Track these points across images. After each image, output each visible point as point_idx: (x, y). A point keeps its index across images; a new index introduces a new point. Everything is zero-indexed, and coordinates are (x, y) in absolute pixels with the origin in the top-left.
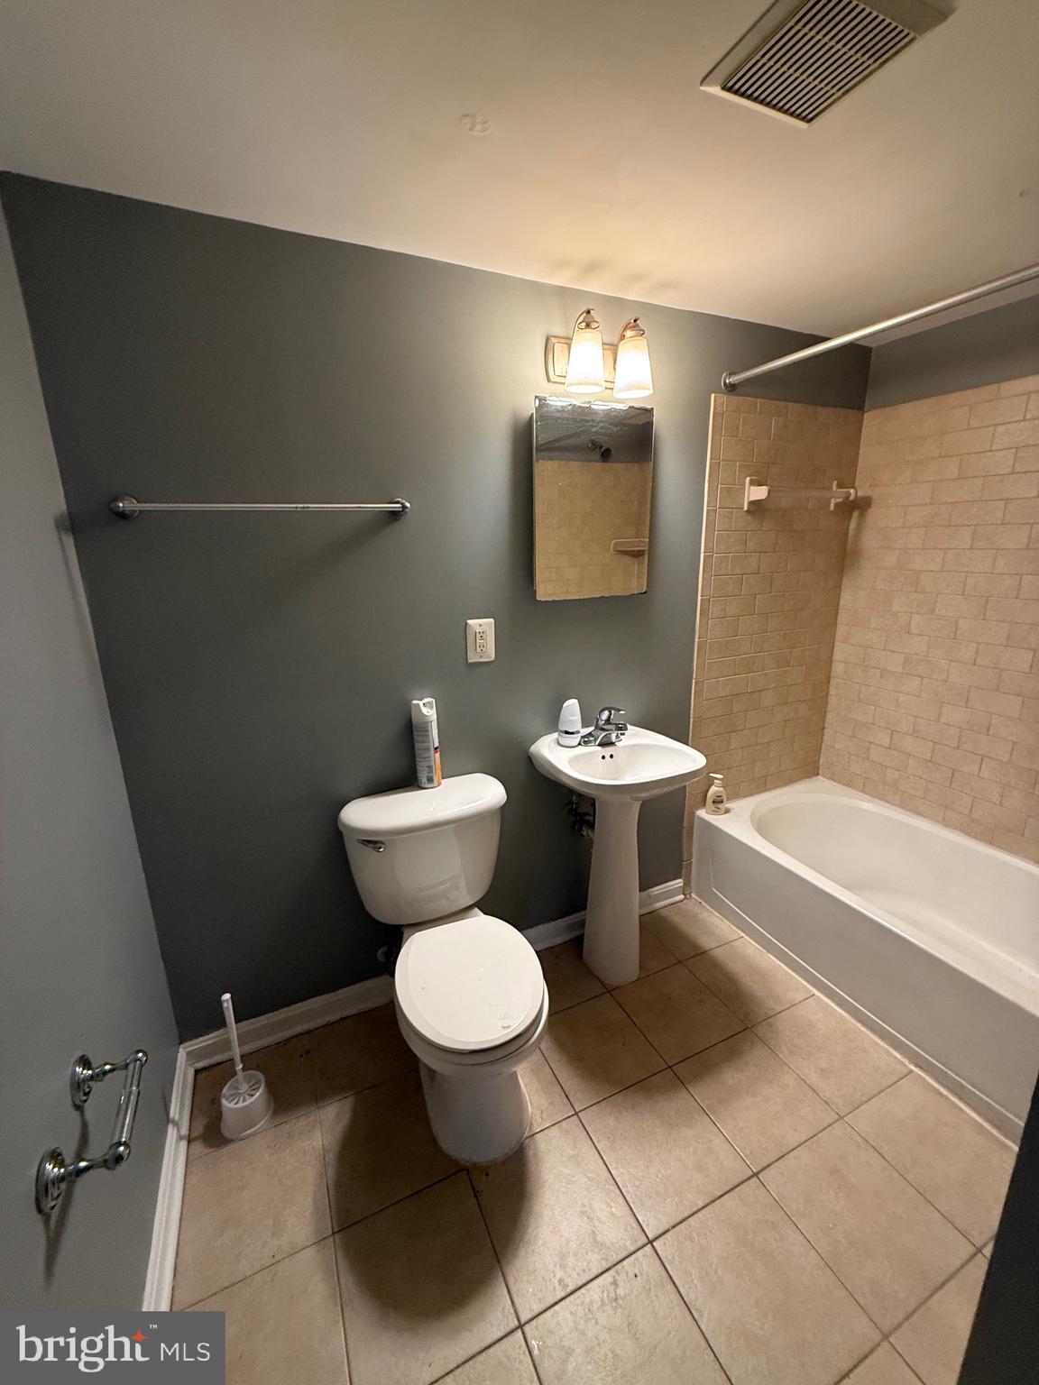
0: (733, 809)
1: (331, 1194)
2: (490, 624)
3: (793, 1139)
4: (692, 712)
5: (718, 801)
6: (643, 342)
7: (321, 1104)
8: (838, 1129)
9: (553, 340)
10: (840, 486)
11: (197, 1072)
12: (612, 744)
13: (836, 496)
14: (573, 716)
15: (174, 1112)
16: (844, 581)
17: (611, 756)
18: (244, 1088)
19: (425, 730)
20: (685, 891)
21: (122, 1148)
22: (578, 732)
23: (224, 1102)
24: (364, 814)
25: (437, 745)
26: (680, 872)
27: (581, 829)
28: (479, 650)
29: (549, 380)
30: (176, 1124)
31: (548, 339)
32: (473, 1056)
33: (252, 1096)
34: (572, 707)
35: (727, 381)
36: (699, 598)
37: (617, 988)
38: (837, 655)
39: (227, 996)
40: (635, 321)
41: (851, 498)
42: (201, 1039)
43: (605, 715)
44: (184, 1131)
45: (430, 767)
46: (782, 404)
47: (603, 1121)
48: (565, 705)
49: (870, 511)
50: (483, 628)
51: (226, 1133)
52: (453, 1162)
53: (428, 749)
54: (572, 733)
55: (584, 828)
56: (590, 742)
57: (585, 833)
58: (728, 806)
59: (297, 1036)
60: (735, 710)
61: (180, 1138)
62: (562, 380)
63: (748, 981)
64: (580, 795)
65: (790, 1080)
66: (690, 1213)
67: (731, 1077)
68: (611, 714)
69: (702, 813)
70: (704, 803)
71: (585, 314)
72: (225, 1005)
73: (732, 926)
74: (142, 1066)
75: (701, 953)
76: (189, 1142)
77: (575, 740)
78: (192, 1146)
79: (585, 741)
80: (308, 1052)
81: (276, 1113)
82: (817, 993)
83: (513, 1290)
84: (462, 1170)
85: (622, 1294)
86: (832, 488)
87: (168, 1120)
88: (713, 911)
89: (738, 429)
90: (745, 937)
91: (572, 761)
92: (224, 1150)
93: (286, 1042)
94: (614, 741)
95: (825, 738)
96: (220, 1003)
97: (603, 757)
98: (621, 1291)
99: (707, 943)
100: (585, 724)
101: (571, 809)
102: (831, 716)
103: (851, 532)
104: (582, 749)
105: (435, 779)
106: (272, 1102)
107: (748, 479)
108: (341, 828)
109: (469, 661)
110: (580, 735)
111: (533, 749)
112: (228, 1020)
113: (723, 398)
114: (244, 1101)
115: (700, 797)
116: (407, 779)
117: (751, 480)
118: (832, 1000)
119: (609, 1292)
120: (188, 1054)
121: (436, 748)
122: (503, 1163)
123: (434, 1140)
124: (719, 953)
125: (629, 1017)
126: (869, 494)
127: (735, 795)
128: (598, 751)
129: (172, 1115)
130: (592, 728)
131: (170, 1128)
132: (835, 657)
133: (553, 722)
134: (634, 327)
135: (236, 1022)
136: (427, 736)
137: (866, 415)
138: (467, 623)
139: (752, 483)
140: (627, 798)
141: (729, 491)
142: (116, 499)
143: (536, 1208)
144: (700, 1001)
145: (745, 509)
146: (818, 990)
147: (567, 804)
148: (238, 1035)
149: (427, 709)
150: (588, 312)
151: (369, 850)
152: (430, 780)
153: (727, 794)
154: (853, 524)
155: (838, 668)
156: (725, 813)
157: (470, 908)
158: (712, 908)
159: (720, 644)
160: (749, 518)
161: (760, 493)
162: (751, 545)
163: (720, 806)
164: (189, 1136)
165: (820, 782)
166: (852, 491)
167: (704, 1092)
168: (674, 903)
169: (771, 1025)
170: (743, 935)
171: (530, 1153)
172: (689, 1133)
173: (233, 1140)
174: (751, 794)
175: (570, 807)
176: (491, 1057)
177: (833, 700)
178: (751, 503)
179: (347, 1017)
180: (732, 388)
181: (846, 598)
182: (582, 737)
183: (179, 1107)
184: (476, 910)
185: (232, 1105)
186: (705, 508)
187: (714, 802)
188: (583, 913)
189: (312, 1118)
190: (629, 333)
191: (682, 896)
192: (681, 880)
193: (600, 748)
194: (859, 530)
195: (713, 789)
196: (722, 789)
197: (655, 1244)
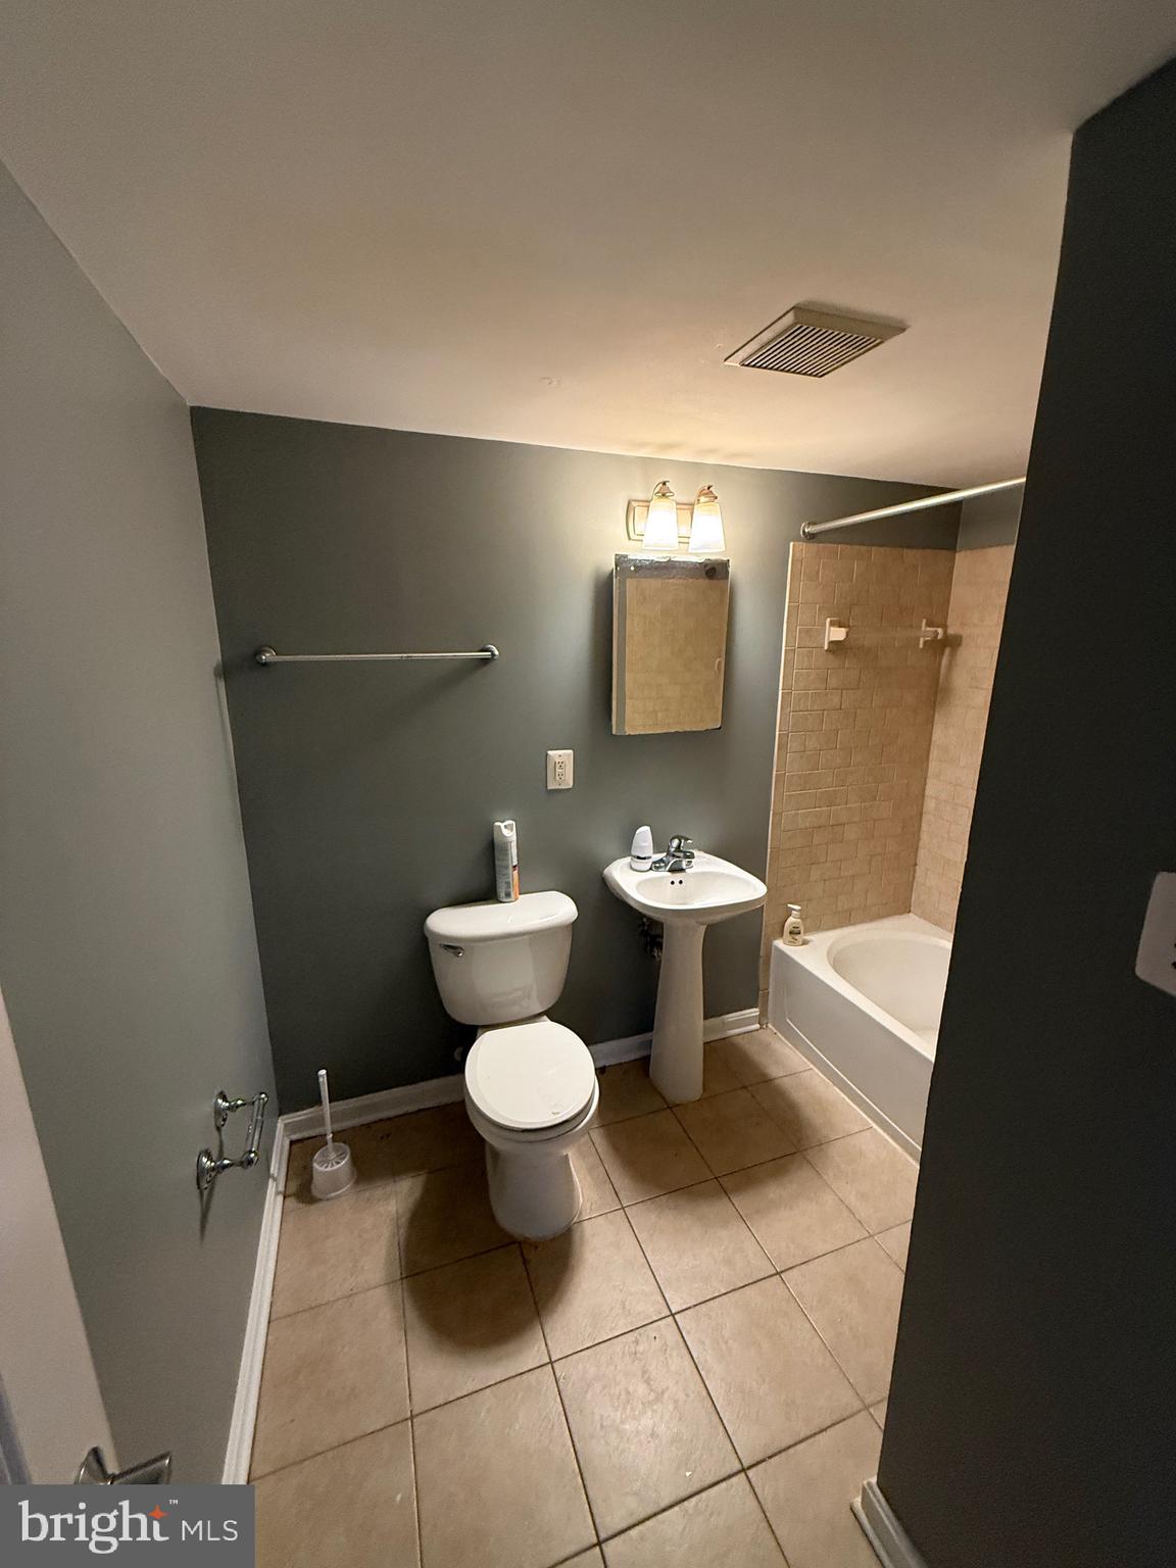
0: (812, 941)
1: (402, 1248)
2: (569, 755)
3: (821, 1249)
4: (769, 843)
5: (794, 932)
6: (716, 505)
7: (397, 1179)
8: (864, 1245)
9: (634, 504)
10: (928, 625)
11: (292, 1143)
12: (682, 870)
13: (926, 632)
14: (645, 842)
15: (273, 1169)
16: (936, 716)
17: (681, 882)
18: (333, 1156)
19: (505, 849)
20: (762, 1019)
21: (253, 1155)
22: (650, 858)
23: (315, 1165)
24: (447, 922)
25: (515, 863)
26: (757, 1001)
27: (652, 951)
28: (558, 778)
29: (630, 539)
30: (275, 1180)
31: (629, 503)
32: (526, 1134)
33: (338, 1163)
34: (644, 834)
35: (806, 530)
36: (777, 733)
37: (677, 1105)
38: (930, 791)
39: (323, 1072)
40: (709, 488)
41: (939, 637)
42: (299, 1113)
43: (675, 843)
44: (281, 1188)
45: (508, 884)
46: (863, 548)
47: (647, 1218)
48: (638, 831)
49: (961, 648)
50: (562, 761)
51: (315, 1193)
52: (506, 1234)
53: (507, 867)
54: (644, 858)
55: (655, 949)
56: (660, 867)
57: (656, 955)
58: (807, 937)
59: (381, 1120)
60: (815, 842)
61: (277, 1193)
62: (641, 538)
63: (809, 1112)
64: (650, 919)
65: (829, 1199)
66: (711, 1297)
67: (773, 1191)
68: (680, 842)
69: (779, 943)
70: (781, 934)
71: (661, 485)
72: (321, 1080)
73: (803, 1058)
74: (264, 1105)
75: (766, 1081)
76: (285, 1197)
77: (647, 864)
78: (288, 1200)
79: (656, 866)
80: (388, 1136)
81: (357, 1182)
82: (875, 1126)
83: (548, 1337)
84: (514, 1243)
85: (641, 1350)
86: (921, 627)
87: (269, 1175)
88: (786, 1041)
89: (818, 573)
90: (815, 1069)
91: (640, 885)
92: (313, 1207)
93: (368, 1125)
94: (684, 867)
95: (917, 874)
96: (317, 1078)
97: (673, 883)
98: (641, 1348)
99: (774, 1071)
100: (657, 850)
101: (643, 931)
102: (922, 853)
103: (943, 670)
104: (653, 874)
105: (513, 895)
106: (356, 1173)
107: (828, 620)
108: (427, 935)
109: (549, 788)
110: (651, 861)
111: (606, 871)
112: (323, 1099)
113: (802, 545)
114: (332, 1165)
115: (778, 928)
116: (487, 893)
117: (831, 621)
118: (888, 1134)
119: (629, 1347)
120: (286, 1125)
121: (515, 867)
122: (553, 1240)
123: (493, 1218)
124: (787, 1083)
125: (685, 1132)
126: (961, 632)
127: (818, 927)
128: (667, 877)
129: (272, 1171)
130: (665, 854)
131: (271, 1181)
132: (927, 794)
133: (626, 848)
134: (707, 494)
135: (330, 1102)
136: (507, 855)
137: (957, 555)
138: (547, 755)
139: (832, 624)
140: (692, 922)
141: (808, 631)
142: (259, 652)
143: (576, 1280)
144: (757, 1124)
145: (826, 648)
146: (877, 1123)
147: (639, 926)
148: (331, 1113)
149: (508, 831)
150: (664, 484)
151: (450, 954)
152: (508, 895)
153: (805, 925)
154: (945, 661)
155: (930, 804)
156: (803, 944)
157: (540, 1015)
158: (786, 1038)
159: (800, 777)
160: (831, 656)
161: (839, 634)
162: (833, 682)
163: (797, 937)
164: (285, 1191)
165: (911, 920)
166: (940, 630)
167: (743, 1201)
168: (748, 1032)
169: (822, 1150)
170: (812, 1066)
171: (576, 1236)
172: (724, 1233)
173: (321, 1200)
174: (834, 927)
175: (641, 928)
176: (540, 1136)
177: (924, 837)
178: (831, 643)
179: (424, 1109)
180: (811, 537)
181: (938, 735)
182: (654, 863)
183: (277, 1166)
184: (545, 1017)
185: (322, 1169)
186: (784, 648)
187: (791, 933)
188: (649, 1034)
189: (389, 1189)
190: (703, 499)
191: (758, 1026)
192: (757, 1010)
193: (669, 874)
194: (950, 667)
195: (791, 919)
196: (799, 920)
197: (676, 1316)
